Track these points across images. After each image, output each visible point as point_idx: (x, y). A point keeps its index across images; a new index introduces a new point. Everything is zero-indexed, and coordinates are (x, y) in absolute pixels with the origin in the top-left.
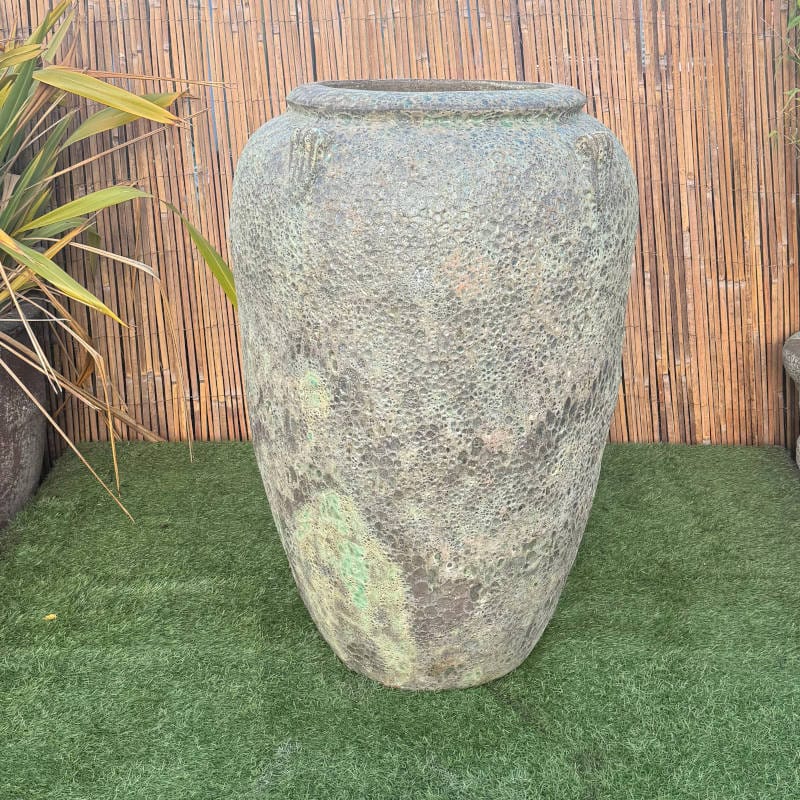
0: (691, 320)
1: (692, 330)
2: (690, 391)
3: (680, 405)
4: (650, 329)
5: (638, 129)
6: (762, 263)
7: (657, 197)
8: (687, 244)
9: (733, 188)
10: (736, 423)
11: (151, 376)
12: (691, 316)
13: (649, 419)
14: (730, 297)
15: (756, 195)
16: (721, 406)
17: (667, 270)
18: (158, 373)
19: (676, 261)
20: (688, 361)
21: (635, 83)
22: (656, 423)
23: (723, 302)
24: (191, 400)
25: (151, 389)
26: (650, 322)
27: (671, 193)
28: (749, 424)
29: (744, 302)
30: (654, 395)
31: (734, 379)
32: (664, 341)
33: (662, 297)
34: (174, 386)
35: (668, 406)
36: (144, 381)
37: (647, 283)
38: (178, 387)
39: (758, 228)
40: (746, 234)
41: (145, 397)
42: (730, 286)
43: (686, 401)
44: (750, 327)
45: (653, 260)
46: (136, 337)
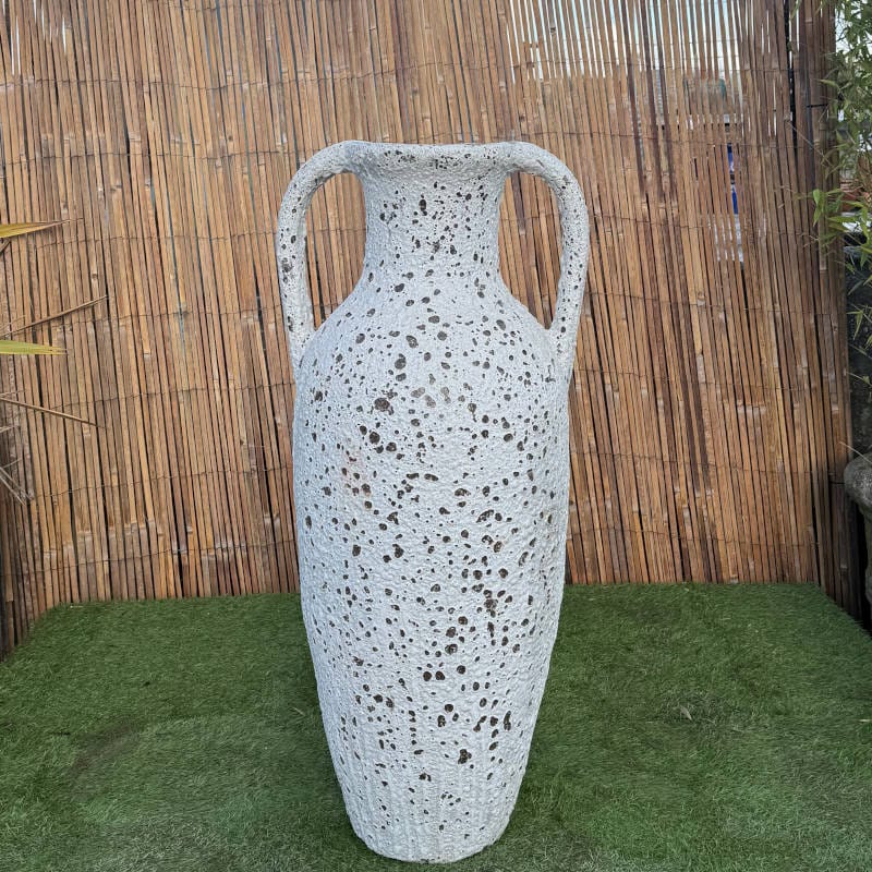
0: (709, 450)
1: (711, 460)
2: (713, 526)
3: (703, 541)
4: (666, 459)
5: (643, 248)
6: (782, 387)
7: (666, 319)
8: (700, 367)
9: (747, 307)
10: (765, 560)
11: (135, 528)
12: (709, 444)
13: (670, 558)
14: (750, 422)
15: (771, 314)
16: (747, 540)
17: (681, 397)
18: (143, 526)
19: (690, 385)
20: (709, 493)
21: (638, 201)
22: (678, 561)
23: (743, 429)
24: (179, 554)
25: (136, 541)
26: (666, 452)
27: (681, 314)
28: (778, 560)
29: (765, 430)
30: (674, 531)
31: (760, 512)
32: (681, 472)
33: (677, 425)
34: (161, 539)
35: (690, 543)
36: (128, 534)
37: (661, 410)
38: (164, 540)
39: (775, 349)
40: (763, 356)
41: (129, 551)
42: (749, 411)
43: (709, 537)
44: (772, 455)
45: (666, 385)
46: (119, 486)
